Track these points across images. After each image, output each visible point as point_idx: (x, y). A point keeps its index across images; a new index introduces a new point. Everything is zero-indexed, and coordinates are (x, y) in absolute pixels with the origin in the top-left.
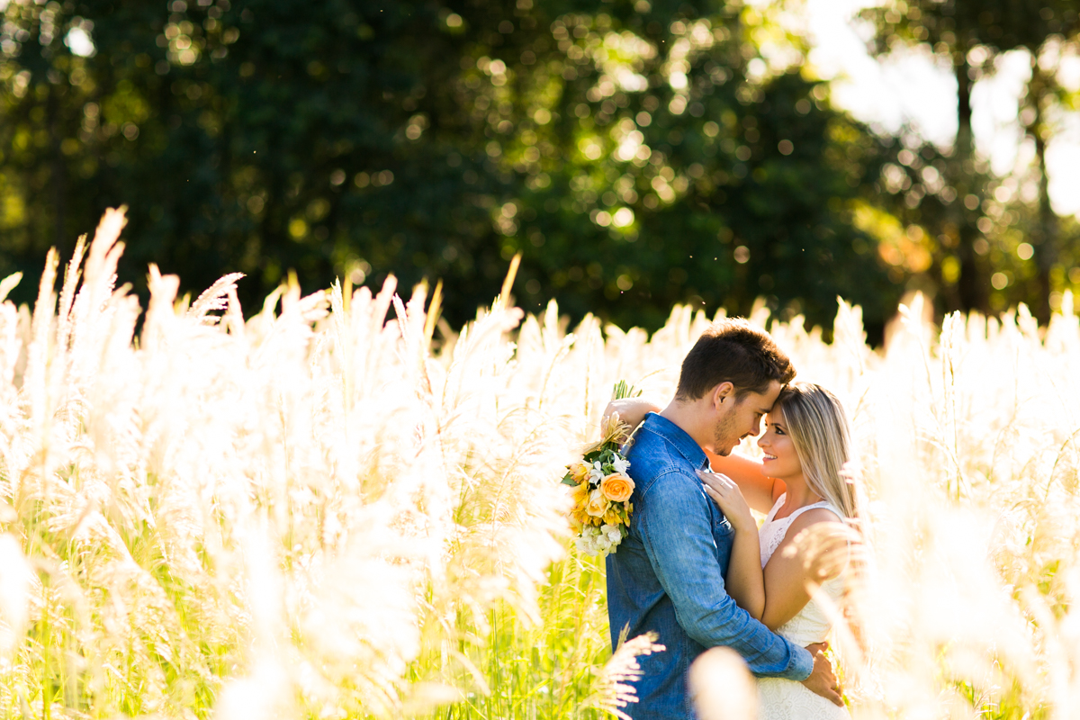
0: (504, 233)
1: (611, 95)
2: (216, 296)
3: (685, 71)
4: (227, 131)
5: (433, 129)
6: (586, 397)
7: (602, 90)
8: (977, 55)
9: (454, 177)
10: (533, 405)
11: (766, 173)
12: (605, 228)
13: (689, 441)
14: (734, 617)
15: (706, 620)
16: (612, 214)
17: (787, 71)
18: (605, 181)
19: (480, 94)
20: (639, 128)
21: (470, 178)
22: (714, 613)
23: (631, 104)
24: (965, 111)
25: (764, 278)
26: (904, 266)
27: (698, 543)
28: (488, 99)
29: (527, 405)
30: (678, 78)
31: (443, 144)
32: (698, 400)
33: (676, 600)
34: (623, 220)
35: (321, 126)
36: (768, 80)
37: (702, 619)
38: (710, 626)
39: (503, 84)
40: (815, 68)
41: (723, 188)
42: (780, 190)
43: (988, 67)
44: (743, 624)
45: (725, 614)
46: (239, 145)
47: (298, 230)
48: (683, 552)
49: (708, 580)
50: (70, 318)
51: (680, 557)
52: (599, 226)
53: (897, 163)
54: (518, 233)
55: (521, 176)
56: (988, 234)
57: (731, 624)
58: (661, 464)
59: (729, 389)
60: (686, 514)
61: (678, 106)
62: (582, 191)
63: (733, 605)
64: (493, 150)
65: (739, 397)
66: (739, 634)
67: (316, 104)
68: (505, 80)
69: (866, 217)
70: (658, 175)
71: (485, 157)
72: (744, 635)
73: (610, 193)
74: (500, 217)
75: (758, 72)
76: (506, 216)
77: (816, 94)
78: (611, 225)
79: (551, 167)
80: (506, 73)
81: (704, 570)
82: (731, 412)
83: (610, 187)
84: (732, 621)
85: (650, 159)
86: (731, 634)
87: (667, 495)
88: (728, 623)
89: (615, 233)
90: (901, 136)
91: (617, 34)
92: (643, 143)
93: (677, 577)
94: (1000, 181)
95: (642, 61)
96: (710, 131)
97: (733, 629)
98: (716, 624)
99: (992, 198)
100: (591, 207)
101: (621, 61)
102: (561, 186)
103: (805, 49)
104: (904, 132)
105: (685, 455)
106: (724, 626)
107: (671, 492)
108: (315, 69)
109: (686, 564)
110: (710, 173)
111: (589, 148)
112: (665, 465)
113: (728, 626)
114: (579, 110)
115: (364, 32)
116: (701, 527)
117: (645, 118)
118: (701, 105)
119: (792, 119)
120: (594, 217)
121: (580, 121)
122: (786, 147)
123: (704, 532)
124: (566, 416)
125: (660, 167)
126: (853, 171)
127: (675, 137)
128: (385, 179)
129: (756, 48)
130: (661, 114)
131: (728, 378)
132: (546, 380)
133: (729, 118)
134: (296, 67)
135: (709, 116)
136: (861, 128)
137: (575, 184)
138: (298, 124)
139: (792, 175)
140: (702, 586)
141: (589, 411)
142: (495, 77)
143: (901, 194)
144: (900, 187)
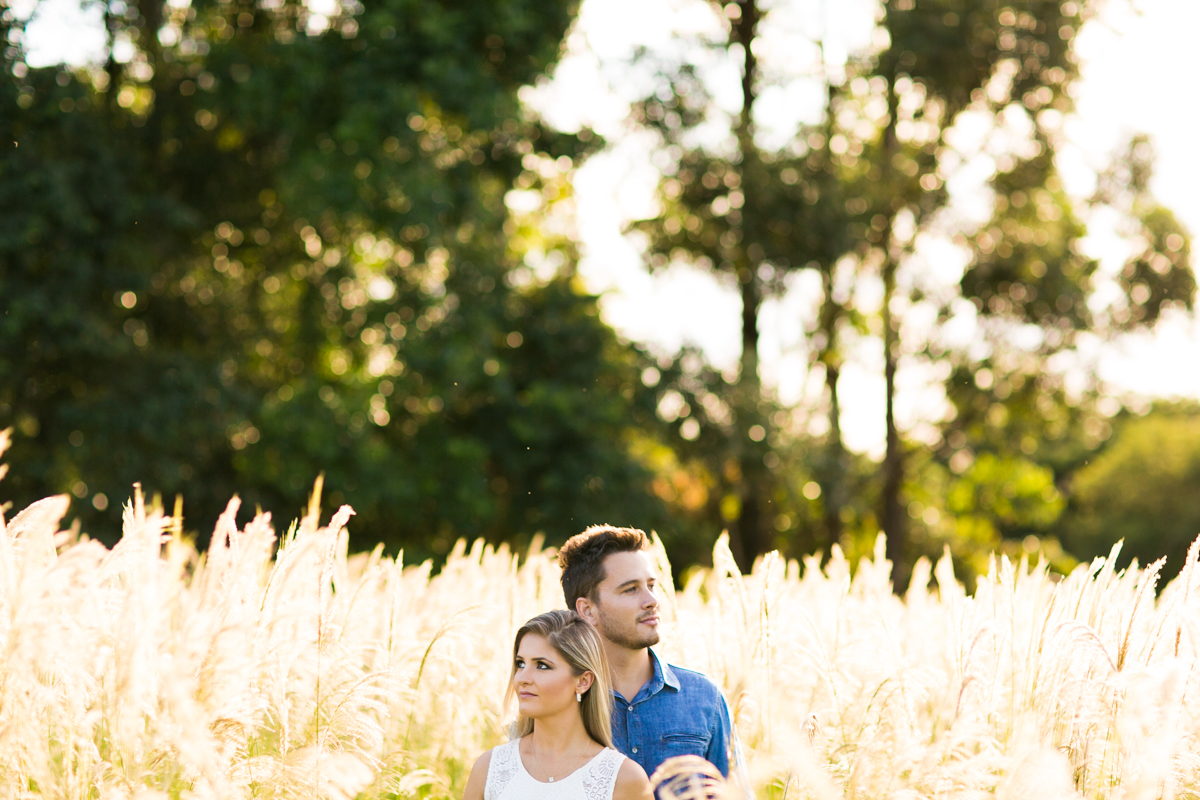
7: (353, 297)
8: (766, 272)
9: (186, 389)
11: (535, 395)
20: (392, 341)
24: (750, 334)
25: (536, 515)
26: (678, 502)
36: (531, 291)
41: (484, 411)
42: (549, 415)
43: (779, 289)
53: (677, 388)
56: (774, 470)
61: (435, 316)
69: (641, 448)
73: (360, 413)
75: (522, 282)
80: (244, 274)
83: (360, 407)
85: (404, 375)
90: (682, 359)
91: (370, 236)
92: (397, 358)
94: (787, 412)
95: (394, 268)
99: (779, 429)
101: (373, 266)
103: (574, 259)
104: (683, 355)
111: (337, 362)
114: (327, 320)
115: (89, 225)
117: (398, 331)
121: (328, 334)
125: (419, 385)
126: (627, 394)
129: (520, 257)
137: (323, 400)
139: (562, 399)
143: (679, 422)
144: (678, 415)
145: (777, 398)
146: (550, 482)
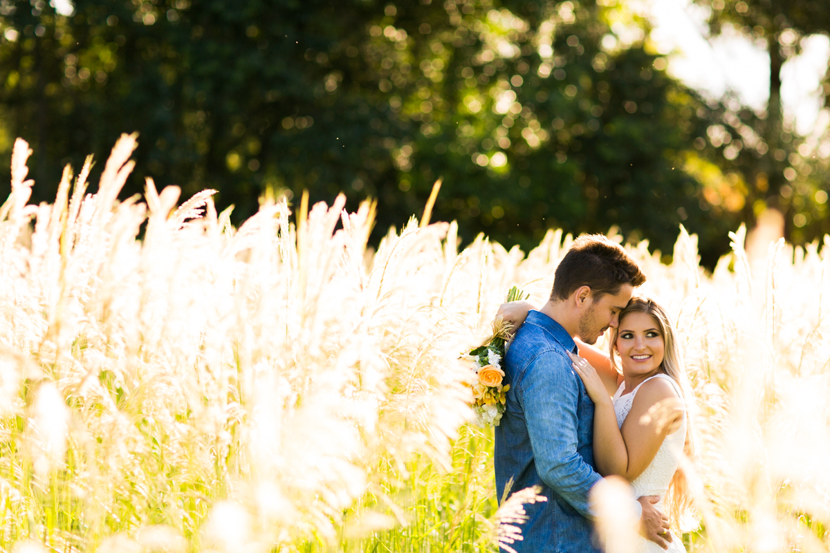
0: (401, 169)
1: (492, 60)
2: (193, 207)
3: (551, 43)
4: (180, 80)
5: (345, 84)
6: (479, 298)
7: (485, 57)
8: (788, 37)
9: (363, 122)
10: (437, 303)
11: (616, 127)
12: (483, 167)
13: (562, 331)
14: (580, 469)
15: (557, 470)
16: (490, 156)
17: (633, 45)
18: (485, 129)
19: (385, 56)
20: (513, 88)
21: (376, 124)
22: (563, 465)
23: (507, 68)
24: (775, 83)
25: (613, 213)
26: (722, 206)
27: (560, 409)
28: (391, 61)
29: (431, 304)
30: (545, 49)
31: (355, 96)
32: (565, 301)
33: (536, 452)
34: (498, 162)
35: (257, 78)
36: (617, 52)
37: (553, 469)
38: (560, 475)
39: (404, 49)
40: (657, 44)
41: (579, 138)
42: (626, 141)
43: (797, 49)
44: (586, 476)
45: (571, 466)
46: (188, 91)
47: (234, 161)
48: (547, 414)
49: (564, 439)
50: (77, 220)
51: (544, 418)
52: (478, 166)
53: (721, 123)
54: (413, 169)
55: (417, 124)
56: (792, 182)
57: (577, 475)
58: (541, 345)
59: (588, 291)
60: (554, 385)
61: (544, 71)
62: (466, 138)
63: (580, 460)
64: (394, 102)
65: (596, 297)
66: (582, 483)
67: (254, 60)
68: (405, 45)
69: (694, 166)
70: (527, 126)
71: (389, 108)
72: (586, 484)
73: (489, 139)
74: (399, 156)
75: (610, 45)
76: (403, 157)
77: (657, 65)
78: (489, 165)
79: (441, 117)
80: (407, 40)
81: (561, 430)
82: (590, 310)
83: (489, 135)
84: (577, 473)
85: (521, 113)
86: (576, 483)
87: (543, 369)
88: (574, 474)
89: (492, 172)
90: (725, 100)
91: (497, 12)
92: (516, 100)
93: (539, 433)
94: (802, 139)
95: (517, 34)
96: (570, 93)
97: (578, 479)
98: (564, 474)
99: (796, 152)
100: (473, 151)
101: (501, 33)
102: (450, 133)
103: (647, 29)
104: (727, 97)
105: (559, 341)
106: (571, 475)
107: (546, 366)
108: (253, 31)
109: (548, 424)
110: (568, 125)
111: (472, 103)
112: (544, 346)
113: (574, 476)
114: (465, 72)
116: (565, 396)
117: (518, 80)
118: (563, 71)
119: (637, 84)
120: (476, 158)
121: (465, 81)
122: (630, 106)
123: (567, 401)
124: (462, 313)
125: (529, 120)
126: (685, 127)
127: (542, 96)
128: (305, 123)
129: (608, 26)
130: (530, 76)
131: (586, 283)
132: (447, 284)
133: (586, 81)
134: (238, 30)
135: (570, 79)
136: (691, 93)
137: (460, 132)
138: (238, 76)
139: (636, 130)
140: (559, 443)
141: (480, 309)
142: (398, 43)
143: (723, 147)
144: (722, 142)
145: (795, 130)
146: (627, 190)
